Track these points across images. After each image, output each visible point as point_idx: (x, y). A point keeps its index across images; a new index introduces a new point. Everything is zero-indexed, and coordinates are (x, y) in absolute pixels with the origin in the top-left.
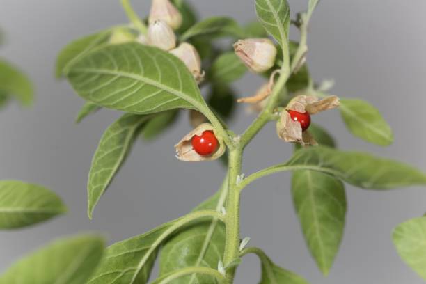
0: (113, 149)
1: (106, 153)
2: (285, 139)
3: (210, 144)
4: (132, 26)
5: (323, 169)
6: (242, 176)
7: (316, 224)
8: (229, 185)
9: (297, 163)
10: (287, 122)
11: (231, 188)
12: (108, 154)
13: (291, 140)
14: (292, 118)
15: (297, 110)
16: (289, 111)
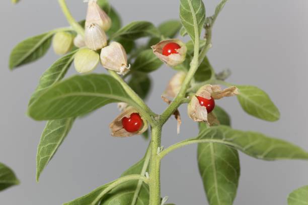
0: (58, 128)
1: (52, 131)
2: (195, 119)
3: (136, 124)
4: (71, 28)
5: (226, 143)
6: (162, 147)
7: (216, 185)
8: (151, 156)
9: (205, 137)
10: (196, 106)
11: (153, 157)
12: (54, 132)
13: (198, 120)
14: (200, 102)
15: (204, 97)
16: (198, 97)
